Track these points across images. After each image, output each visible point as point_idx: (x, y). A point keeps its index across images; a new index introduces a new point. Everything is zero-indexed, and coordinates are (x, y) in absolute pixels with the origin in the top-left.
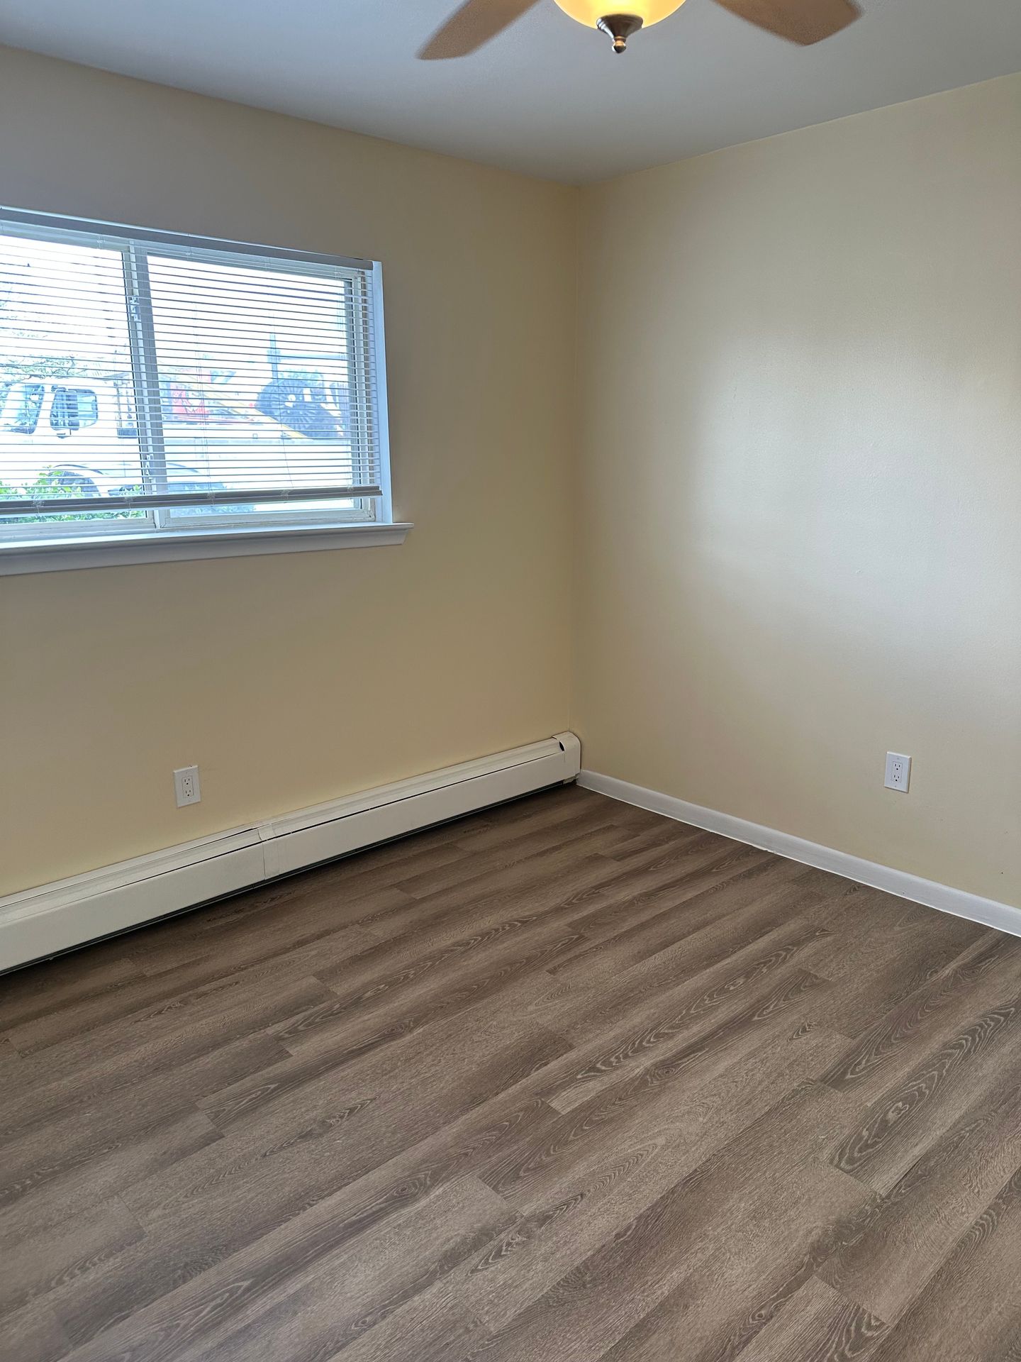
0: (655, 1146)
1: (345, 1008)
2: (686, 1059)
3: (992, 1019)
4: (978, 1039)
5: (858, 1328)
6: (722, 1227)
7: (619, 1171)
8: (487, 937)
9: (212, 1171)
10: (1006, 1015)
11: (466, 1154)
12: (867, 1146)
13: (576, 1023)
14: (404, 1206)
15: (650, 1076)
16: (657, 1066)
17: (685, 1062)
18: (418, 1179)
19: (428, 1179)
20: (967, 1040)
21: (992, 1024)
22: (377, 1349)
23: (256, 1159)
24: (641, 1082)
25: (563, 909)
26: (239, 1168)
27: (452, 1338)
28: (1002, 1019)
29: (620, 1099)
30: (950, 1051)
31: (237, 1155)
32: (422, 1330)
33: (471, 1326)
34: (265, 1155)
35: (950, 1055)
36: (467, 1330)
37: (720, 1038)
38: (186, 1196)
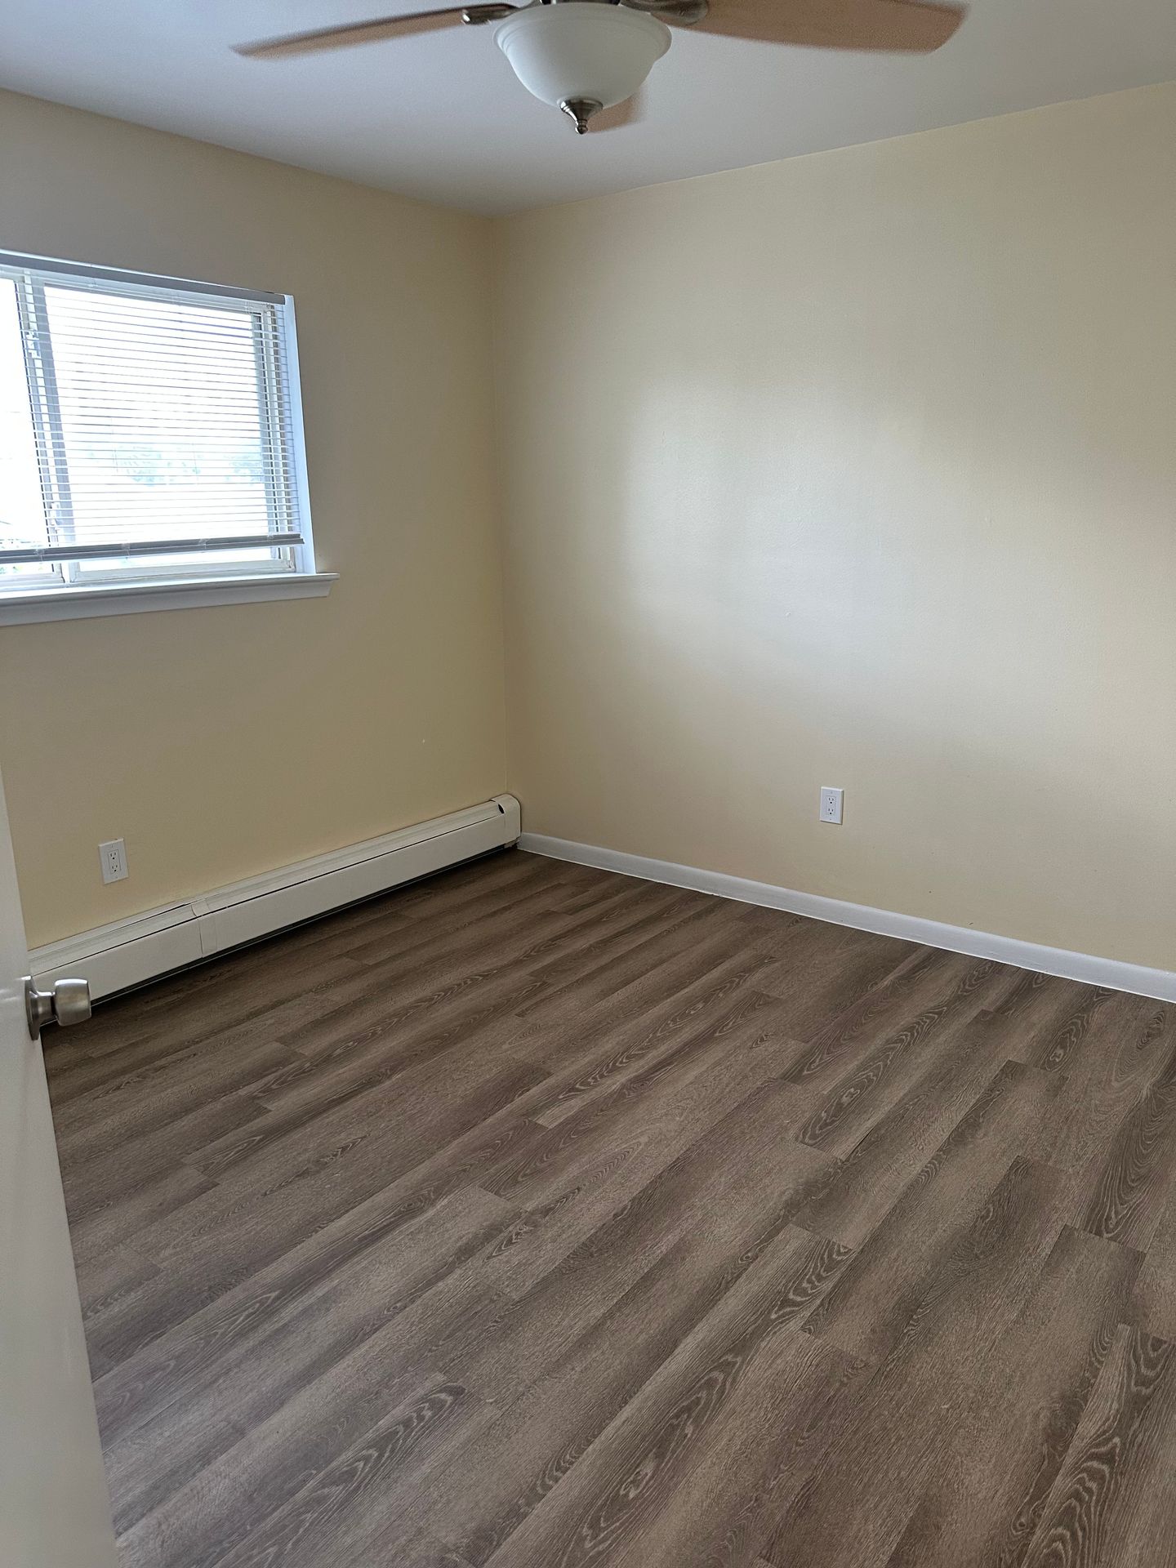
0: (639, 1144)
1: (317, 1066)
2: (658, 1073)
3: (927, 1018)
4: (916, 1034)
5: (830, 1256)
6: (707, 1198)
7: (610, 1167)
8: (449, 993)
9: (214, 1212)
10: (939, 1014)
11: (464, 1171)
12: (826, 1125)
13: (551, 1054)
14: (413, 1217)
15: (627, 1090)
16: (632, 1081)
17: (658, 1075)
18: (422, 1195)
19: (432, 1194)
20: (906, 1036)
21: (928, 1021)
22: (412, 1324)
23: (258, 1199)
24: (620, 1095)
25: (521, 961)
26: (242, 1207)
27: (480, 1308)
28: (936, 1016)
29: (602, 1111)
30: (892, 1045)
31: (237, 1197)
32: (451, 1306)
33: (495, 1298)
34: (265, 1194)
35: (893, 1049)
36: (492, 1301)
37: (688, 1053)
38: (194, 1236)
